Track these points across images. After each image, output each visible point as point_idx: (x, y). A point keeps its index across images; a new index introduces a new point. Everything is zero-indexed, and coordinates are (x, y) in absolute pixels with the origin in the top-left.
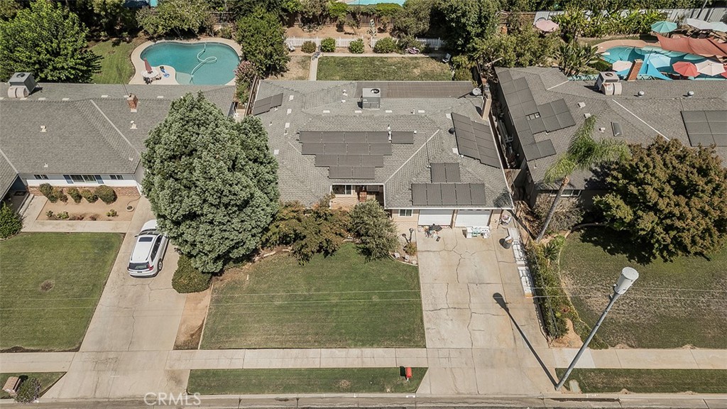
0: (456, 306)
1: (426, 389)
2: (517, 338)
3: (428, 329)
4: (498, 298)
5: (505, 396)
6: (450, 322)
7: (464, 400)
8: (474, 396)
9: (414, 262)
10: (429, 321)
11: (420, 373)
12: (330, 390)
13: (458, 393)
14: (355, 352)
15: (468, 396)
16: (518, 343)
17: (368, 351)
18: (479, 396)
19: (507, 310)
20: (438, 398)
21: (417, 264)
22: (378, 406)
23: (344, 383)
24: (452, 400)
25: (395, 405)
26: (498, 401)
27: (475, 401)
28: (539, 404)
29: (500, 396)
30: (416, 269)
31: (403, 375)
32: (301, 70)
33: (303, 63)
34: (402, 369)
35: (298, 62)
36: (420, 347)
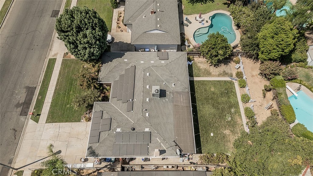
0: (59, 135)
1: (31, 122)
3: (52, 124)
4: (59, 152)
5: (20, 150)
6: (53, 132)
7: (23, 135)
8: (24, 138)
9: (82, 121)
10: (55, 125)
11: (37, 121)
12: (39, 94)
13: (26, 133)
14: (50, 100)
16: (38, 158)
17: (49, 104)
18: (23, 140)
20: (27, 126)
21: (81, 122)
22: (30, 107)
23: (40, 98)
24: (25, 131)
25: (29, 112)
26: (20, 146)
27: (22, 138)
29: (21, 147)
30: (79, 121)
31: (38, 115)
32: (218, 73)
33: (225, 74)
34: (40, 115)
35: (225, 71)
36: (46, 121)
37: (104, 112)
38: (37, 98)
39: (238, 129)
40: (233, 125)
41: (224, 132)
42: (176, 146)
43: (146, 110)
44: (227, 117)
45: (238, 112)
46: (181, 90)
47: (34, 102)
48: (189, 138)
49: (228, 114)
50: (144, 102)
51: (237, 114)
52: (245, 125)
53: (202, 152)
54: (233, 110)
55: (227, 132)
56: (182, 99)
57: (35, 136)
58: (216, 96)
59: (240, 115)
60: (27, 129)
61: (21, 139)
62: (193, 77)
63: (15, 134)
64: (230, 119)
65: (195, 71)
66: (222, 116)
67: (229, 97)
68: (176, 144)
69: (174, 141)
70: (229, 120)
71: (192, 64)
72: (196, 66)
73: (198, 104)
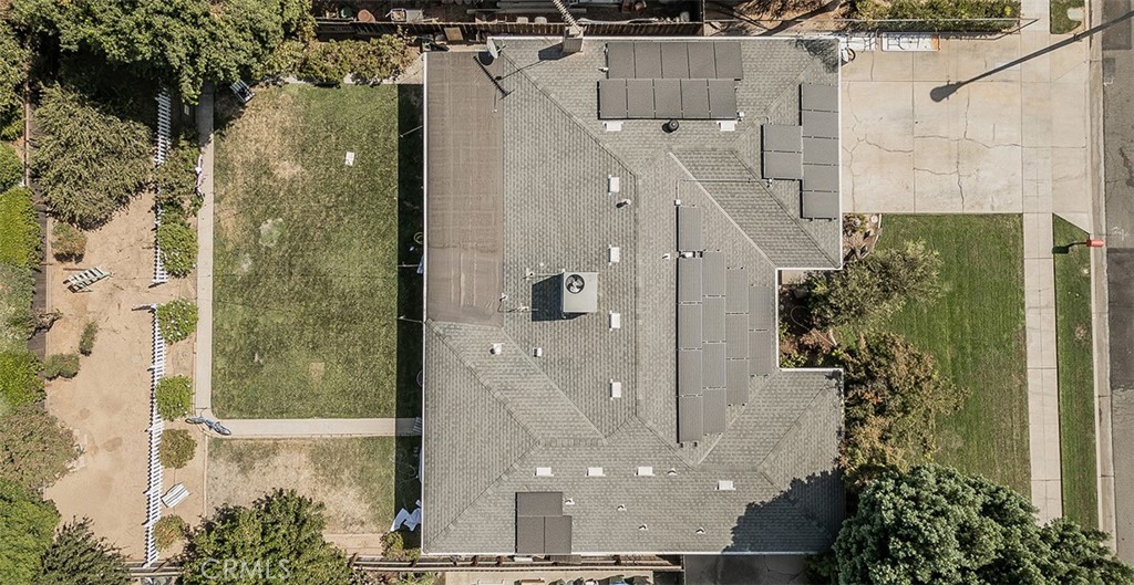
0: (955, 161)
1: (1084, 221)
2: (1005, 78)
3: (993, 208)
4: (939, 94)
5: (1088, 111)
6: (982, 174)
7: (1095, 170)
8: (1089, 155)
9: (875, 220)
10: (981, 206)
11: (1058, 222)
12: (1089, 351)
13: (1086, 174)
14: (1031, 318)
15: (1089, 161)
16: (1012, 78)
17: (1030, 299)
18: (1089, 147)
19: (960, 84)
20: (1094, 208)
21: (878, 215)
22: (1106, 286)
23: (1080, 333)
24: (1095, 185)
25: (1105, 263)
26: (1094, 123)
27: (1095, 154)
28: (1097, 68)
29: (1088, 118)
30: (887, 219)
31: (1064, 250)
32: (278, 460)
33: (245, 456)
34: (1057, 250)
35: (244, 470)
36: (1021, 222)
37: (794, 212)
38: (1089, 329)
39: (240, 181)
40: (259, 199)
41: (299, 168)
42: (499, 78)
43: (619, 206)
44: (276, 233)
45: (224, 256)
46: (465, 326)
47: (1100, 315)
48: (447, 112)
49: (267, 248)
50: (631, 242)
51: (230, 247)
52: (209, 200)
53: (396, 91)
54: (246, 266)
55: (287, 170)
56: (463, 285)
57: (1049, 161)
58: (308, 335)
59: (219, 241)
60: (1090, 191)
61: (1099, 153)
62: (400, 439)
63: (1131, 172)
64: (265, 228)
65: (385, 471)
66: (299, 237)
67: (250, 327)
68: (499, 82)
69: (505, 94)
70: (270, 221)
71: (397, 512)
72: (379, 499)
73: (389, 297)
